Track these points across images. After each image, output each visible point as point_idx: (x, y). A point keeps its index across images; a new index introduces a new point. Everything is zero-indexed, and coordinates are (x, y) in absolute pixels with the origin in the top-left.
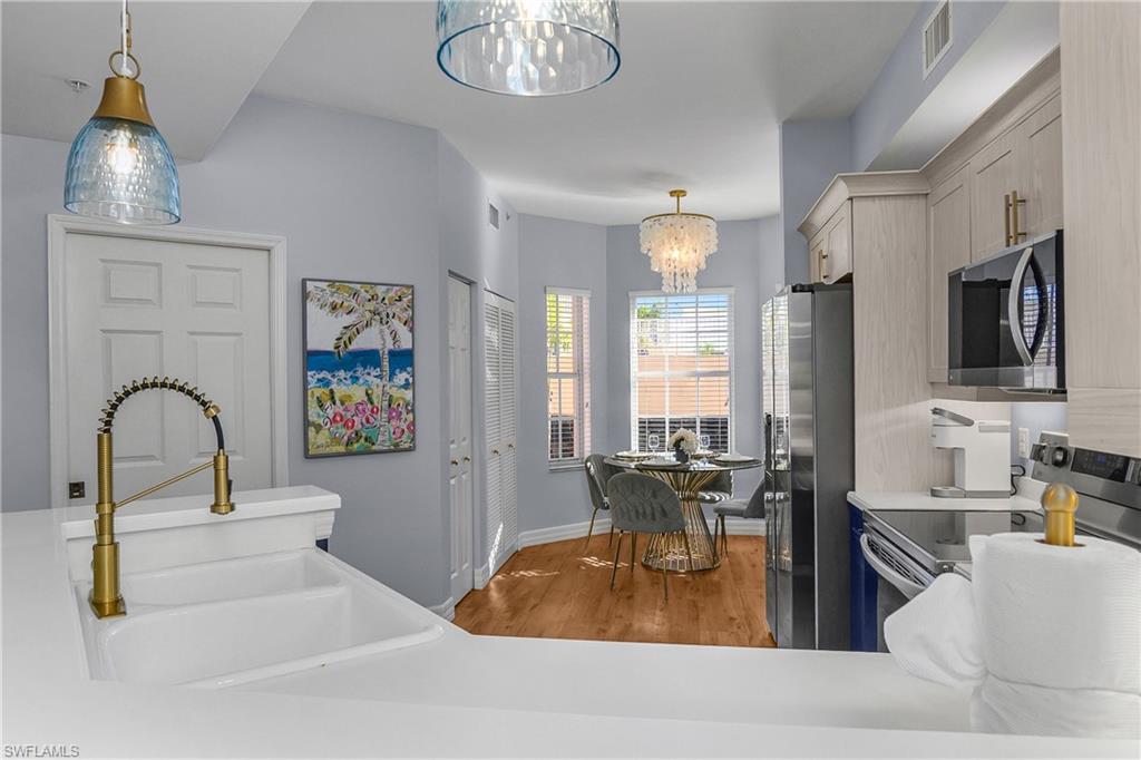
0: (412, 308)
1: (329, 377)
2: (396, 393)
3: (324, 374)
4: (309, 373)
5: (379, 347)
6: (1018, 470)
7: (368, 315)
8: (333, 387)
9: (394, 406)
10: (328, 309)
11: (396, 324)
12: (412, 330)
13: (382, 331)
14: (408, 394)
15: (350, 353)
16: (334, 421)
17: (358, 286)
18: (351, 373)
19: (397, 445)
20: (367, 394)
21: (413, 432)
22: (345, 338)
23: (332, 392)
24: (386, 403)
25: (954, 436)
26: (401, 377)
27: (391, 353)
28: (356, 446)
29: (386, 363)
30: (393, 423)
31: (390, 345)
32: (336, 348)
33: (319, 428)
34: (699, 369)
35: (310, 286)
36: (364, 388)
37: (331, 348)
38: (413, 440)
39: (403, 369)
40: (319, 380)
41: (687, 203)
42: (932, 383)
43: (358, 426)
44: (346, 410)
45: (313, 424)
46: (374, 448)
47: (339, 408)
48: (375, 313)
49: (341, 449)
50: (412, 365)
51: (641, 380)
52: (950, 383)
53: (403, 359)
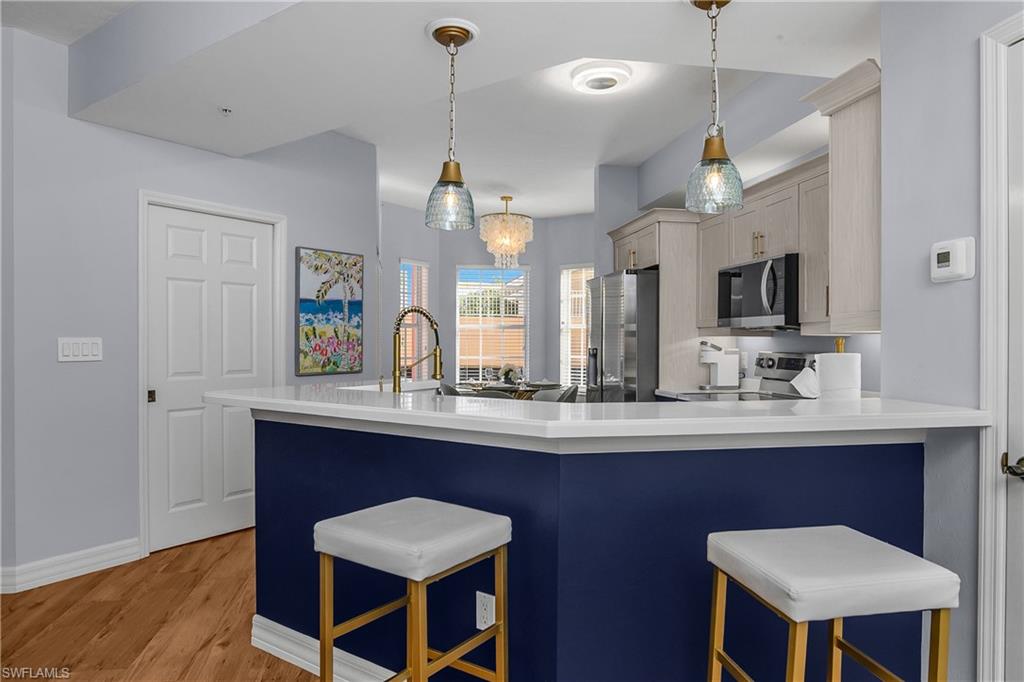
0: (362, 270)
1: (313, 318)
2: (353, 331)
3: (310, 316)
4: (301, 315)
5: (342, 298)
6: (743, 374)
7: (337, 275)
8: (315, 325)
9: (351, 340)
10: (313, 269)
11: (353, 282)
12: (362, 287)
13: (344, 287)
14: (358, 332)
15: (325, 301)
16: (315, 350)
17: (331, 254)
18: (325, 316)
19: (351, 368)
20: (335, 332)
21: (361, 359)
22: (323, 291)
23: (314, 329)
24: (346, 338)
25: (711, 356)
26: (356, 320)
27: (350, 303)
28: (328, 368)
29: (346, 310)
30: (350, 352)
31: (349, 298)
32: (318, 297)
33: (306, 354)
34: (503, 324)
35: (302, 252)
36: (333, 327)
37: (314, 298)
38: (361, 365)
39: (356, 315)
40: (307, 320)
41: (514, 206)
42: (699, 328)
43: (329, 354)
44: (322, 342)
45: (302, 351)
46: (339, 370)
47: (318, 341)
48: (340, 273)
49: (319, 370)
50: (361, 312)
51: (462, 330)
52: (719, 326)
53: (356, 307)
